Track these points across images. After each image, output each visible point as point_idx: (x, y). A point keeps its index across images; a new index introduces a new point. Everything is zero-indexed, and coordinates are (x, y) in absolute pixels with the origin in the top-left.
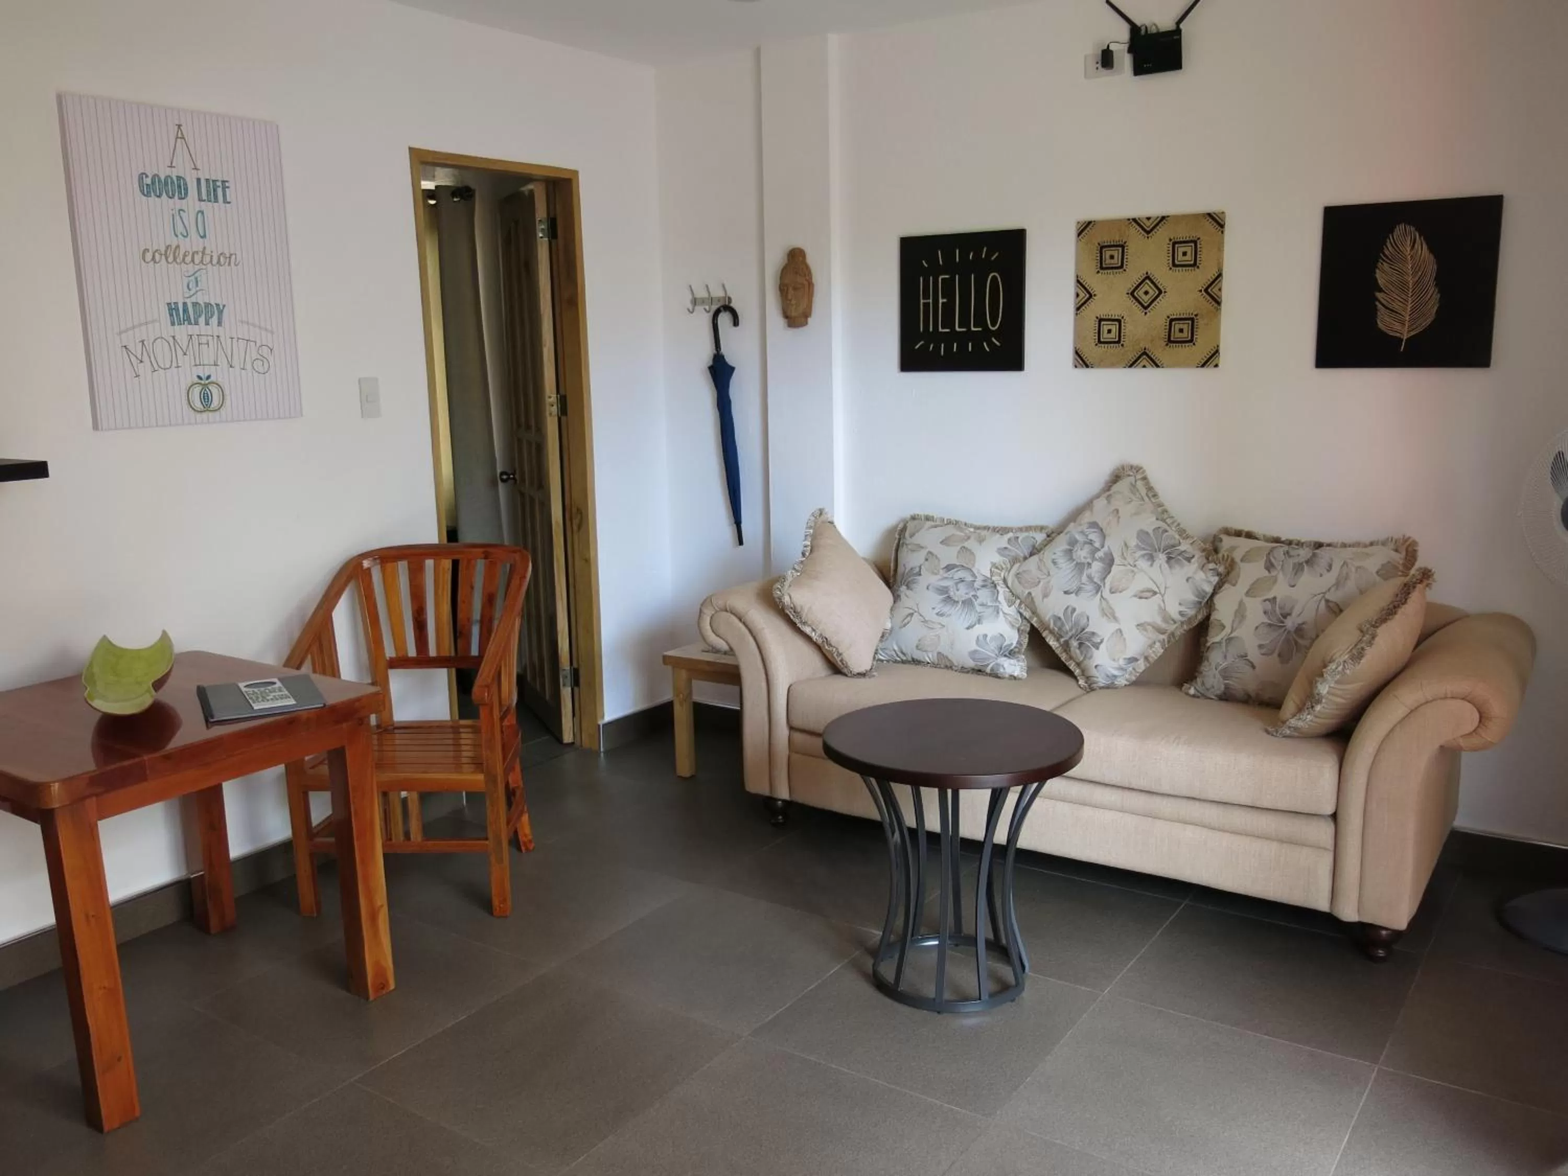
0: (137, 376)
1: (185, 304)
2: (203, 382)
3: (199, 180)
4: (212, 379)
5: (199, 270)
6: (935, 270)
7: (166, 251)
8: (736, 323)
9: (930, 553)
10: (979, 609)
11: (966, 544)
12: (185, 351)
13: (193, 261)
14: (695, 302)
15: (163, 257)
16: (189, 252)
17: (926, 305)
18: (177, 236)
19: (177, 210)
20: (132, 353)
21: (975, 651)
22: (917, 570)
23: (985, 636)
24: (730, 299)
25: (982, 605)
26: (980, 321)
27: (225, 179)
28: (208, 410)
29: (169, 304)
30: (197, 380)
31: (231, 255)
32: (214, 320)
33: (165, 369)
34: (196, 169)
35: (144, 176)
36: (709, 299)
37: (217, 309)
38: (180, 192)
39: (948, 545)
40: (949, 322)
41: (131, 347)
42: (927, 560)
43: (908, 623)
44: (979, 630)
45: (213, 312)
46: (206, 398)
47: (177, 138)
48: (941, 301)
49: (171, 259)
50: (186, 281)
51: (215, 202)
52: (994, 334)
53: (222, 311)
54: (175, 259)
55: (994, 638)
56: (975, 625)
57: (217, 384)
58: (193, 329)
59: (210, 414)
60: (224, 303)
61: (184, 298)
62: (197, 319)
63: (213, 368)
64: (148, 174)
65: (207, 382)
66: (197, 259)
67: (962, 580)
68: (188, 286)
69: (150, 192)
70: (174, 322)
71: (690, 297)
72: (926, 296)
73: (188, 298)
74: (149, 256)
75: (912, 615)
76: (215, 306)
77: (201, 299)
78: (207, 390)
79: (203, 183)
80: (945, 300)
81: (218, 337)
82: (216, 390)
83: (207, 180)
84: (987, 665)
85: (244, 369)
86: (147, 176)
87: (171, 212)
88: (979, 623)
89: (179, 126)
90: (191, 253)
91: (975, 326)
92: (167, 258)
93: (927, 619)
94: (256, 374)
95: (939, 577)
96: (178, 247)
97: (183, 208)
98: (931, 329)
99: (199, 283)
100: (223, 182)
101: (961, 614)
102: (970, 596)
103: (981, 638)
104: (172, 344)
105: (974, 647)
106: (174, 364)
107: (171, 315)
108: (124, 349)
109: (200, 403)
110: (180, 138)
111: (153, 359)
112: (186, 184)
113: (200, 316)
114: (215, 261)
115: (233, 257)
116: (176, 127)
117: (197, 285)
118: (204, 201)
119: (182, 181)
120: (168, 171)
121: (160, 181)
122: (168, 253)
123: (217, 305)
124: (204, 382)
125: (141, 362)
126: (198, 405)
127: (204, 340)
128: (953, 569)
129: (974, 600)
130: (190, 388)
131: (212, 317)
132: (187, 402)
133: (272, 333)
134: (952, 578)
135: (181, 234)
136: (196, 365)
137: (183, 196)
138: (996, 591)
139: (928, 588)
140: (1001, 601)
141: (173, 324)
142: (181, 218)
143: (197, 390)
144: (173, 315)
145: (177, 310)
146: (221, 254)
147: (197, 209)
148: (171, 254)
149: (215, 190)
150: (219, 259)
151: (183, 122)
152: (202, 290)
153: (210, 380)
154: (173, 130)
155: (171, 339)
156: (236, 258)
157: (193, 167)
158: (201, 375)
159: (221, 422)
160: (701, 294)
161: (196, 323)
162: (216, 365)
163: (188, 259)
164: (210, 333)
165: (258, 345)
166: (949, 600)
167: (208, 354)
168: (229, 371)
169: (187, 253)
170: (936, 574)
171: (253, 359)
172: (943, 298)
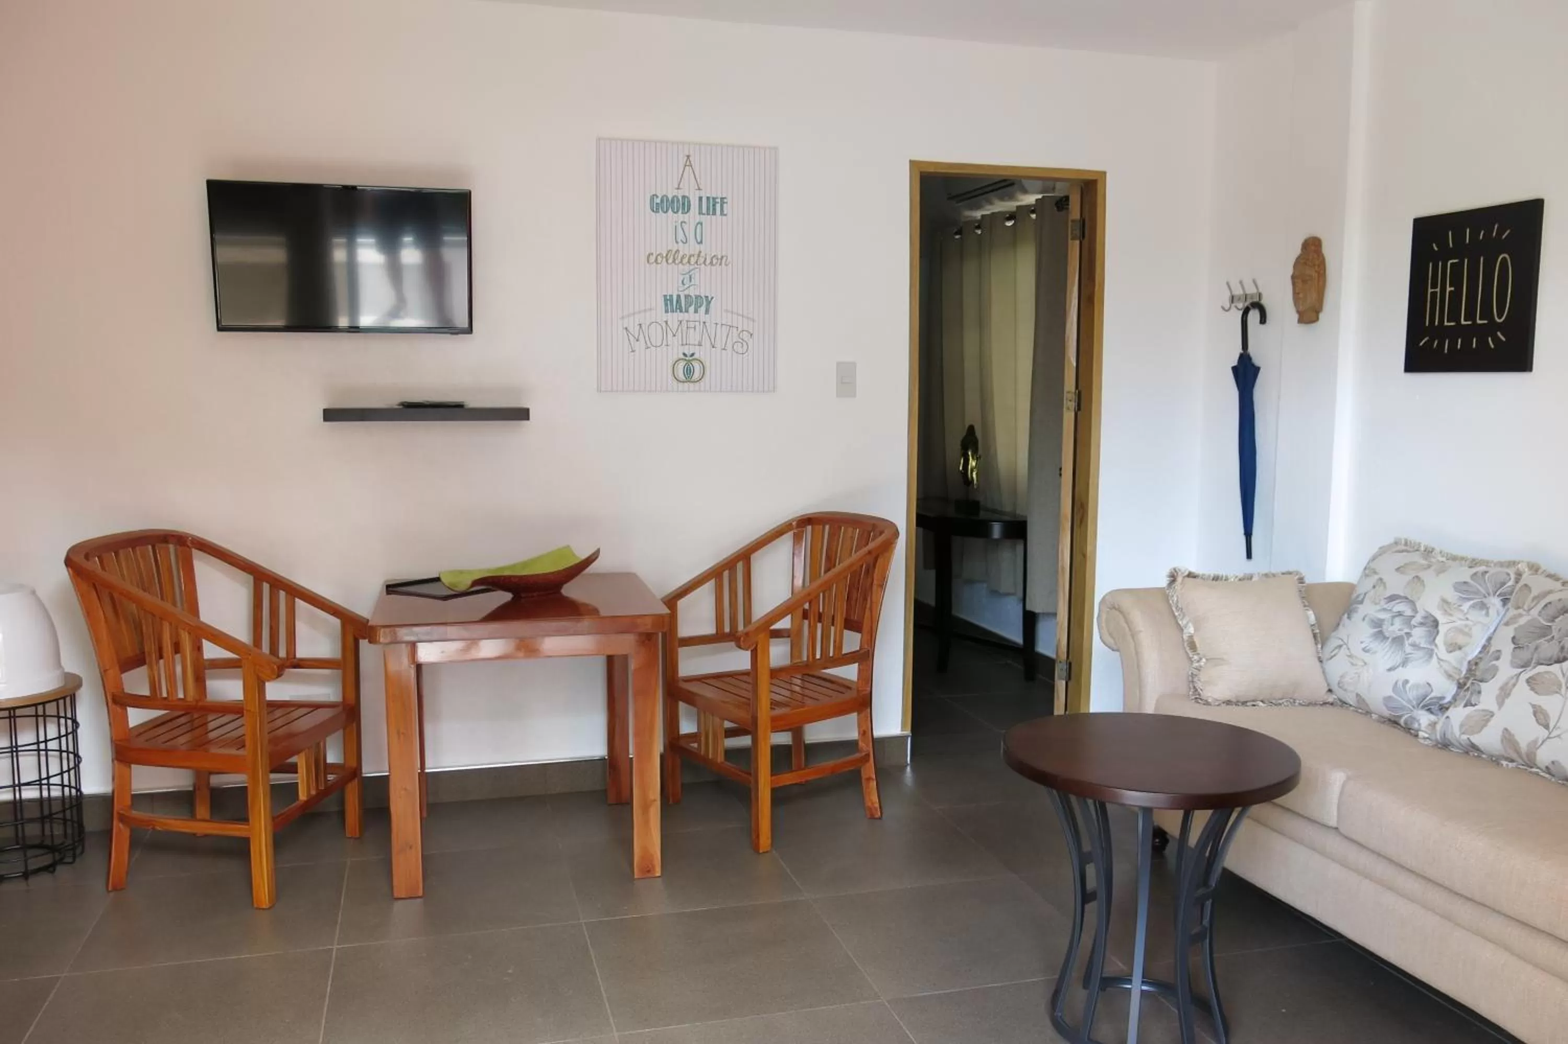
0: (633, 351)
1: (679, 296)
2: (687, 358)
3: (700, 199)
4: (696, 356)
5: (693, 270)
6: (1446, 254)
7: (667, 255)
8: (1263, 320)
9: (1381, 579)
10: (1408, 649)
11: (1421, 574)
12: (674, 333)
13: (689, 262)
14: (1232, 299)
15: (664, 259)
16: (686, 255)
17: (1434, 295)
18: (677, 242)
19: (680, 222)
20: (631, 334)
21: (1390, 697)
22: (1362, 597)
23: (1406, 682)
24: (1260, 295)
25: (1414, 645)
26: (1487, 313)
27: (724, 196)
28: (689, 381)
29: (665, 296)
30: (682, 356)
31: (722, 257)
32: (703, 309)
33: (656, 347)
34: (699, 189)
35: (655, 197)
36: (1243, 295)
37: (706, 300)
38: (683, 209)
39: (1402, 573)
40: (1454, 316)
41: (631, 330)
42: (1374, 587)
43: (1335, 655)
44: (1401, 674)
45: (703, 302)
46: (689, 372)
47: (685, 166)
48: (1449, 289)
49: (670, 261)
50: (681, 278)
51: (713, 215)
52: (1500, 327)
53: (710, 302)
54: (674, 261)
55: (1417, 686)
56: (1398, 667)
57: (700, 361)
58: (681, 316)
59: (691, 385)
60: (713, 295)
61: (678, 290)
62: (688, 308)
63: (697, 347)
64: (658, 195)
65: (691, 358)
66: (693, 260)
67: (1400, 614)
68: (683, 282)
69: (658, 209)
70: (668, 310)
71: (1229, 294)
72: (1434, 286)
73: (681, 291)
74: (652, 259)
75: (1340, 646)
76: (704, 297)
77: (692, 292)
78: (691, 365)
79: (704, 200)
80: (1452, 289)
81: (704, 323)
82: (698, 366)
83: (708, 198)
84: (1400, 717)
85: (724, 349)
86: (657, 197)
87: (674, 224)
88: (1403, 666)
89: (688, 157)
90: (688, 257)
91: (1480, 319)
92: (667, 261)
93: (1353, 652)
94: (735, 354)
95: (1378, 607)
96: (678, 251)
97: (685, 220)
98: (1436, 323)
99: (693, 280)
100: (722, 199)
101: (1388, 651)
102: (1402, 633)
103: (1400, 683)
104: (664, 328)
105: (1390, 693)
106: (665, 343)
107: (666, 305)
108: (625, 331)
109: (683, 375)
110: (688, 166)
111: (647, 339)
112: (689, 202)
113: (690, 306)
114: (708, 261)
115: (725, 259)
116: (686, 158)
117: (690, 281)
118: (704, 214)
119: (686, 199)
120: (675, 193)
121: (667, 200)
122: (669, 255)
123: (707, 297)
124: (689, 360)
125: (637, 340)
126: (681, 376)
127: (692, 325)
128: (1397, 599)
129: (1406, 638)
130: (674, 365)
131: (700, 307)
132: (672, 372)
133: (753, 321)
134: (1390, 610)
135: (682, 241)
136: (682, 345)
137: (686, 210)
138: (1436, 631)
139: (1364, 619)
140: (1438, 644)
141: (667, 311)
142: (683, 229)
143: (682, 364)
144: (667, 305)
145: (671, 301)
146: (714, 256)
147: (697, 221)
148: (672, 257)
149: (714, 205)
150: (712, 259)
151: (692, 153)
152: (694, 285)
153: (693, 357)
154: (683, 160)
155: (664, 325)
156: (726, 260)
157: (696, 187)
158: (686, 352)
159: (700, 391)
160: (1238, 291)
161: (687, 311)
162: (700, 345)
163: (685, 260)
164: (697, 319)
165: (740, 329)
166: (1380, 635)
167: (694, 337)
168: (711, 350)
169: (685, 256)
170: (1376, 604)
171: (734, 341)
172: (1450, 286)
